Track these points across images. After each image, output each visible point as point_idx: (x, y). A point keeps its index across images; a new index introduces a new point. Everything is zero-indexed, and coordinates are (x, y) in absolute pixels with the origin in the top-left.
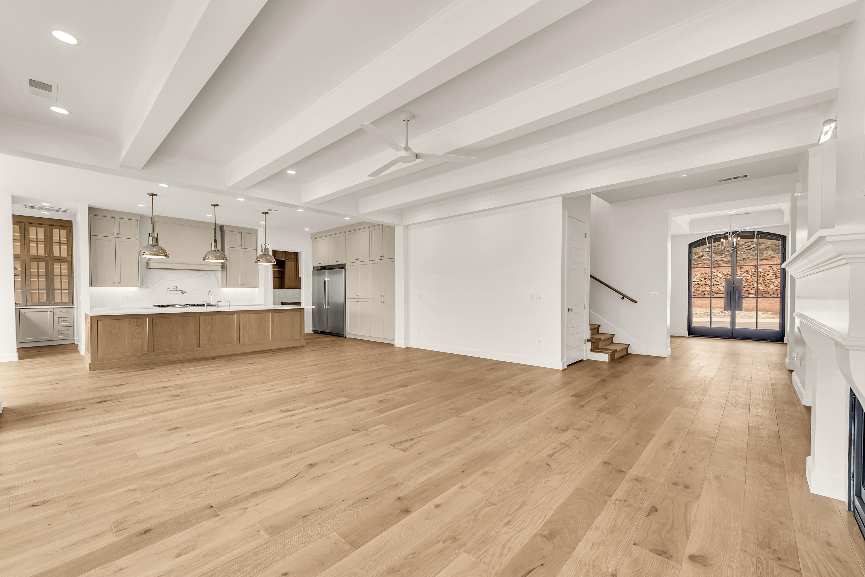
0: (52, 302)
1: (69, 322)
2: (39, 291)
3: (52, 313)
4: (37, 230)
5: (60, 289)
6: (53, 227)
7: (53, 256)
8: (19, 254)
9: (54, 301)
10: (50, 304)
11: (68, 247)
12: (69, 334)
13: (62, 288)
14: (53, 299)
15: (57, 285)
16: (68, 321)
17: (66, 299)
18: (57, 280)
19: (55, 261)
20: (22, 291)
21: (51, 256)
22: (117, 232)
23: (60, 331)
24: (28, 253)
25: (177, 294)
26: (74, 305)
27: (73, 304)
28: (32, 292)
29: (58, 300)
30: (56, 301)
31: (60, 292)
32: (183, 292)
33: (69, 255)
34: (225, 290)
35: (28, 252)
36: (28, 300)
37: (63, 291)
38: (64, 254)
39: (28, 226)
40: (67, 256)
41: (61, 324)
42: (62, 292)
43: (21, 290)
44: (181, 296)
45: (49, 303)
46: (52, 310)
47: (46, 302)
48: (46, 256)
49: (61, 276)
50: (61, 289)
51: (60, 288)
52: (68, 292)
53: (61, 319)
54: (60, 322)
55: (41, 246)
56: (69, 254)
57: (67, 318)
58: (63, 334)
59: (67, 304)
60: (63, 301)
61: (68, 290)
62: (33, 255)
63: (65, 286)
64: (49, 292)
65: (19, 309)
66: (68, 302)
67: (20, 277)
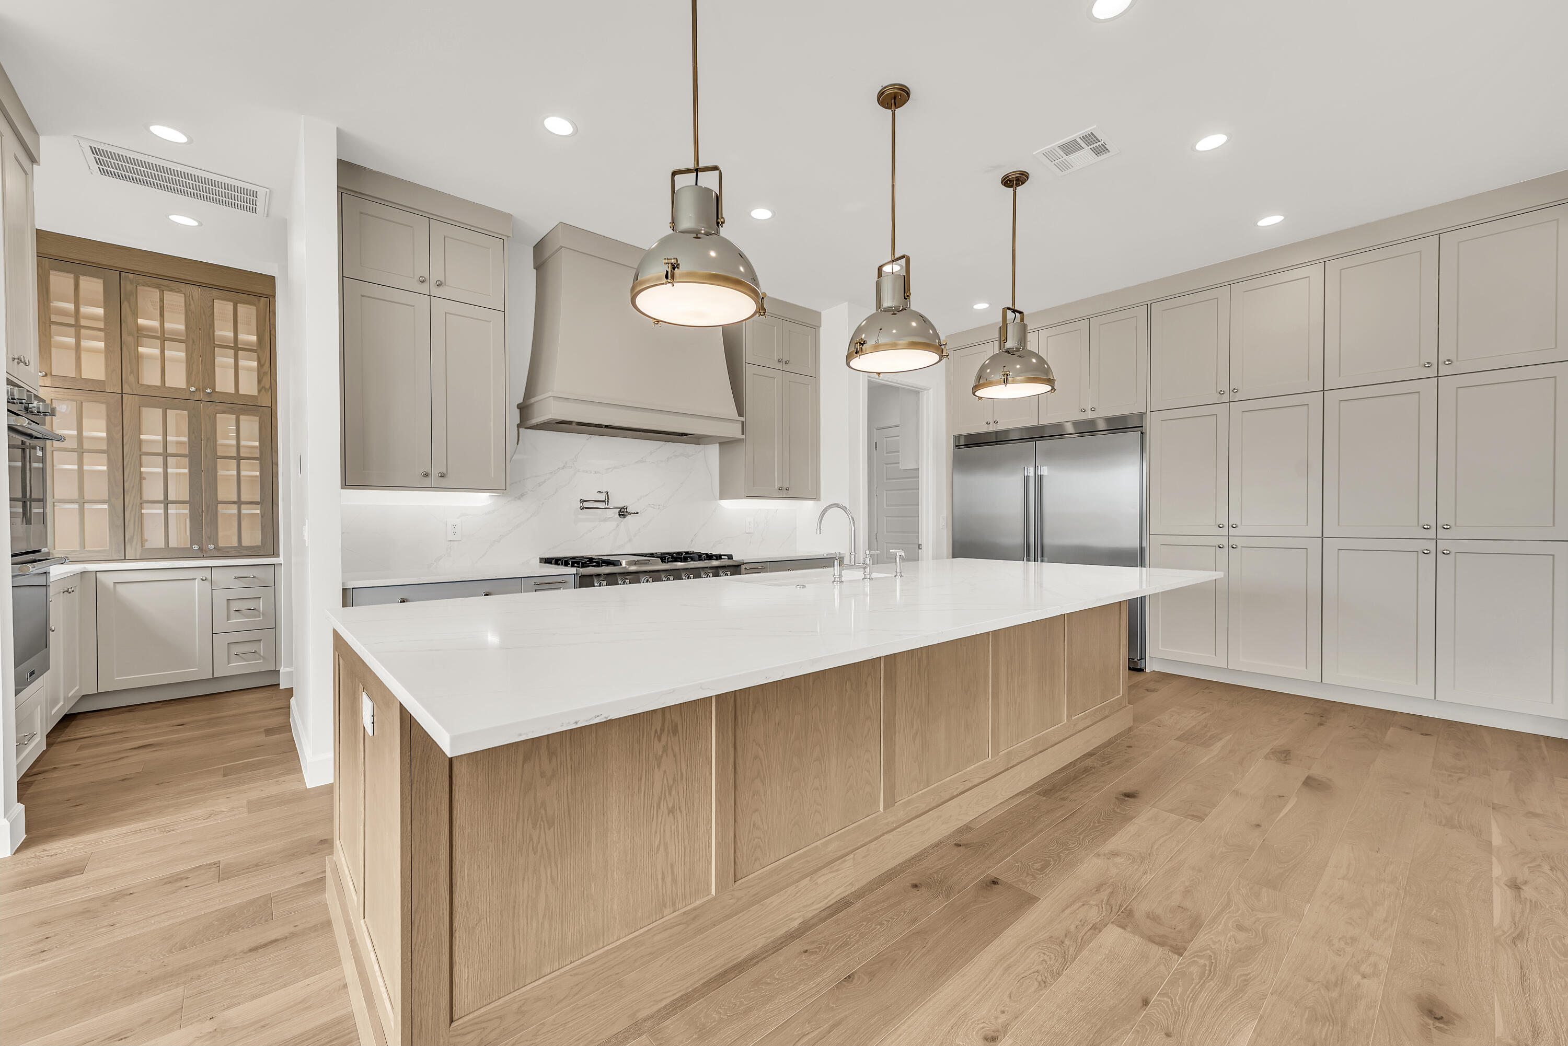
0: (211, 547)
1: (263, 614)
2: (166, 509)
3: (207, 584)
4: (162, 300)
5: (234, 503)
6: (215, 293)
7: (214, 390)
8: (103, 378)
9: (216, 543)
10: (202, 554)
11: (262, 362)
12: (262, 655)
13: (243, 499)
14: (214, 538)
15: (226, 491)
16: (259, 611)
17: (252, 537)
18: (227, 471)
19: (220, 407)
20: (112, 508)
21: (208, 391)
22: (437, 275)
23: (232, 646)
24: (132, 379)
25: (606, 520)
26: (278, 556)
27: (275, 554)
28: (143, 511)
29: (227, 536)
30: (221, 544)
31: (235, 511)
32: (623, 512)
33: (263, 390)
34: (731, 506)
35: (132, 372)
36: (132, 538)
37: (245, 510)
38: (249, 386)
39: (131, 282)
40: (259, 391)
41: (237, 620)
42: (243, 512)
43: (106, 506)
44: (618, 526)
45: (201, 549)
46: (207, 574)
47: (189, 546)
48: (193, 389)
49: (239, 458)
50: (239, 503)
51: (235, 499)
52: (258, 512)
53: (235, 606)
54: (232, 613)
55: (177, 354)
56: (264, 387)
57: (258, 599)
58: (240, 656)
59: (255, 551)
60: (244, 544)
61: (259, 506)
62: (149, 386)
63: (251, 493)
64: (200, 511)
65: (96, 571)
66: (260, 545)
67: (105, 461)
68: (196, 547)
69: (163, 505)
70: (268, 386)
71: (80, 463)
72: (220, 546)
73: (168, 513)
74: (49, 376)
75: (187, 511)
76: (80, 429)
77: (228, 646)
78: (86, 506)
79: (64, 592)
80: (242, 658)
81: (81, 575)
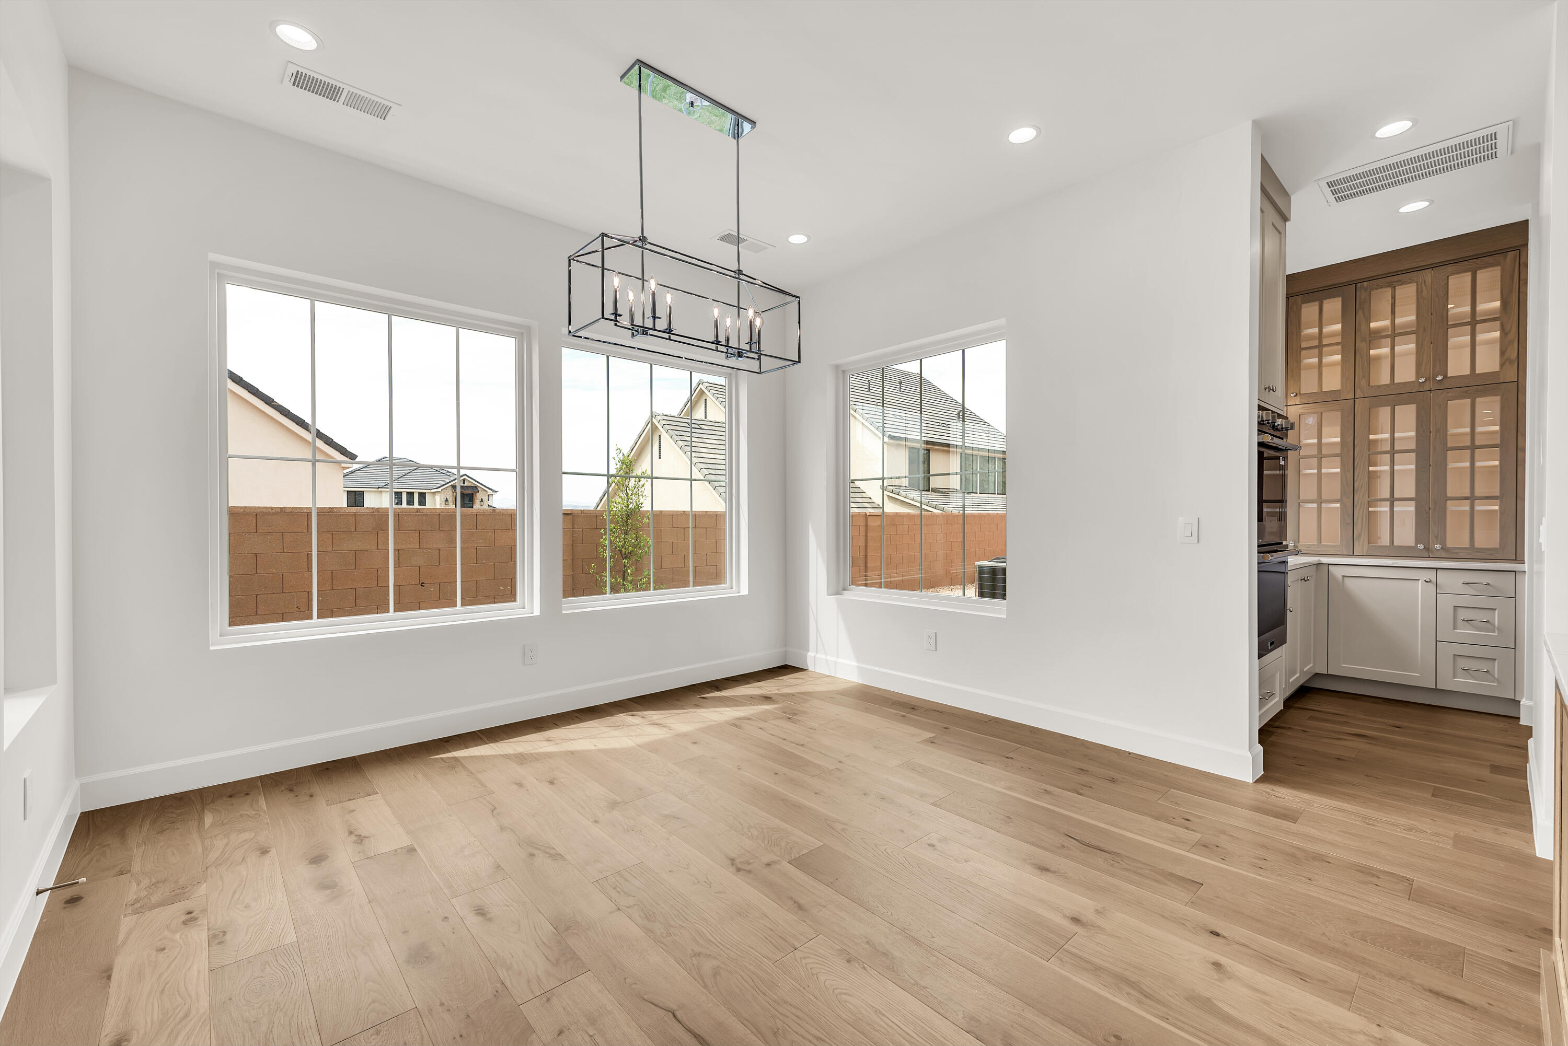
0: (1438, 546)
1: (1498, 629)
2: (1392, 506)
3: (1432, 587)
4: (1394, 296)
5: (1466, 498)
6: (1450, 268)
7: (1445, 377)
8: (1337, 388)
9: (1443, 543)
10: (1428, 553)
11: (1508, 330)
12: (1496, 676)
15: (1456, 485)
16: (1493, 625)
17: (1488, 537)
18: (1457, 464)
19: (1452, 393)
20: (1343, 506)
21: (1439, 378)
23: (1459, 660)
24: (1363, 382)
26: (1523, 562)
27: (1518, 557)
28: (1370, 509)
29: (1457, 537)
30: (1449, 544)
31: (1467, 508)
33: (1508, 364)
35: (1364, 376)
36: (1360, 535)
37: (1480, 507)
38: (1488, 362)
39: (1366, 289)
40: (1502, 365)
41: (1464, 631)
42: (1477, 508)
43: (1338, 505)
45: (1427, 549)
46: (1431, 575)
47: (1413, 544)
48: (1422, 380)
49: (1473, 448)
50: (1472, 498)
51: (1468, 494)
52: (1497, 508)
53: (1463, 614)
54: (1459, 622)
55: (1407, 348)
56: (1508, 360)
57: (1492, 611)
58: (1468, 673)
59: (1491, 554)
60: (1477, 545)
61: (1498, 501)
62: (1379, 387)
63: (1488, 486)
64: (1427, 508)
65: (1329, 564)
66: (1498, 547)
67: (1339, 464)
68: (1421, 546)
69: (1389, 502)
70: (1514, 355)
71: (1320, 468)
72: (1448, 546)
73: (1393, 511)
74: (1298, 395)
75: (1413, 509)
76: (1320, 438)
77: (1454, 659)
78: (1324, 505)
79: (1301, 580)
80: (1470, 675)
81: (1317, 567)
